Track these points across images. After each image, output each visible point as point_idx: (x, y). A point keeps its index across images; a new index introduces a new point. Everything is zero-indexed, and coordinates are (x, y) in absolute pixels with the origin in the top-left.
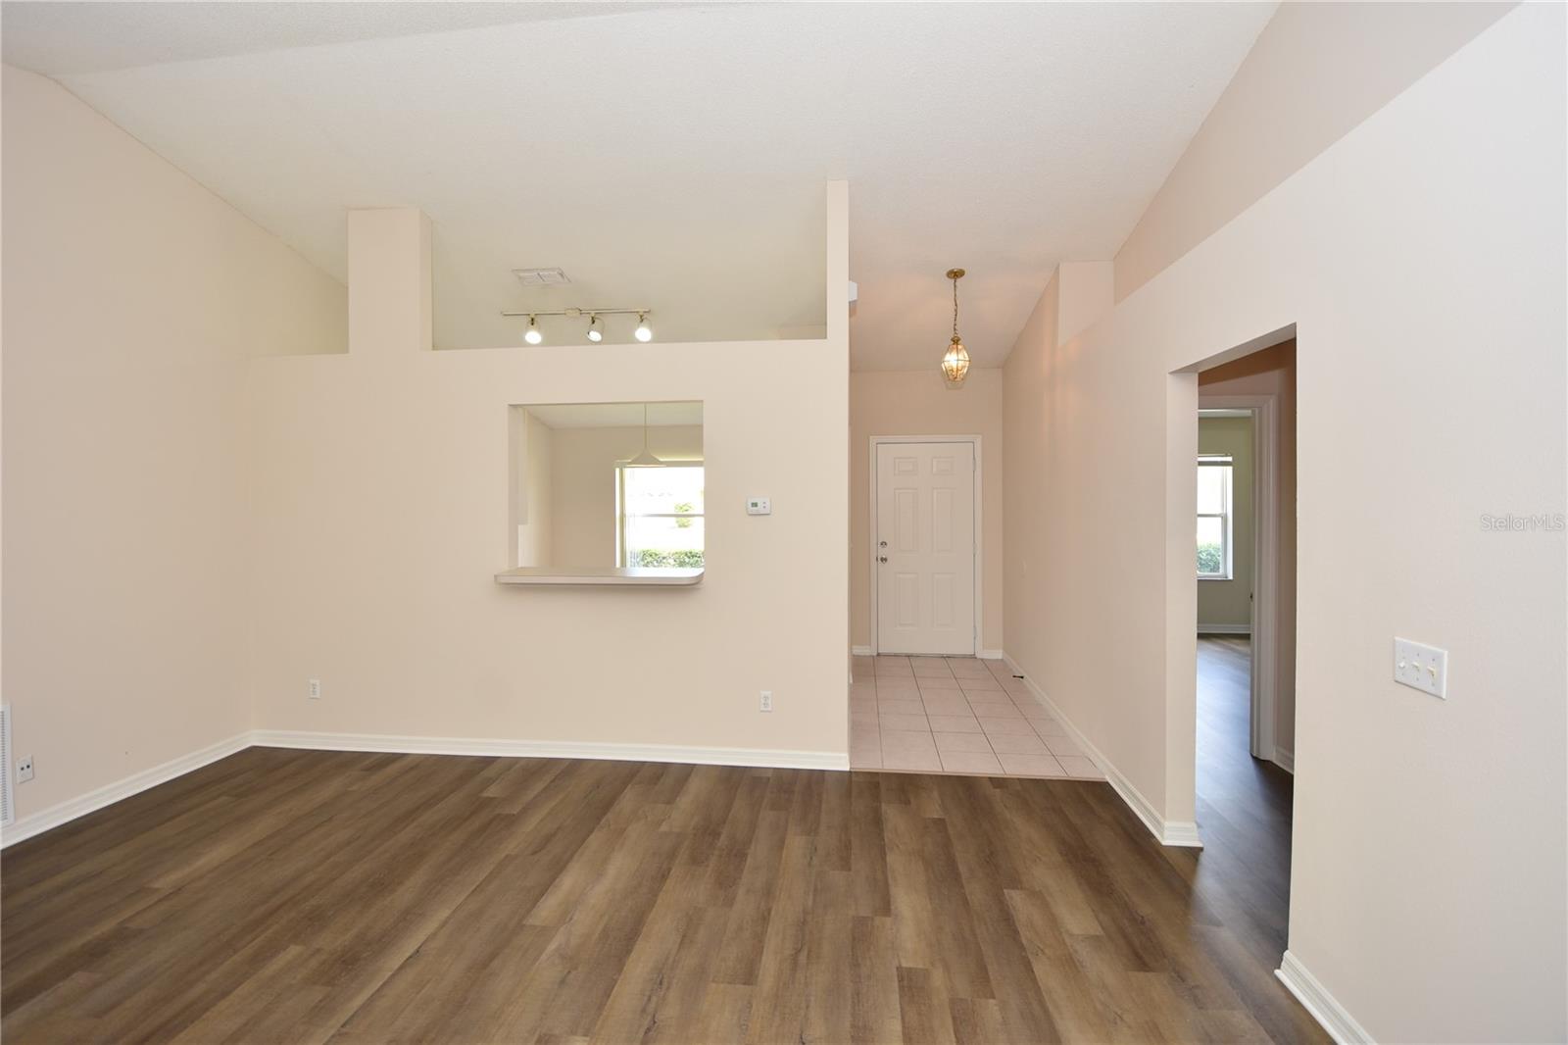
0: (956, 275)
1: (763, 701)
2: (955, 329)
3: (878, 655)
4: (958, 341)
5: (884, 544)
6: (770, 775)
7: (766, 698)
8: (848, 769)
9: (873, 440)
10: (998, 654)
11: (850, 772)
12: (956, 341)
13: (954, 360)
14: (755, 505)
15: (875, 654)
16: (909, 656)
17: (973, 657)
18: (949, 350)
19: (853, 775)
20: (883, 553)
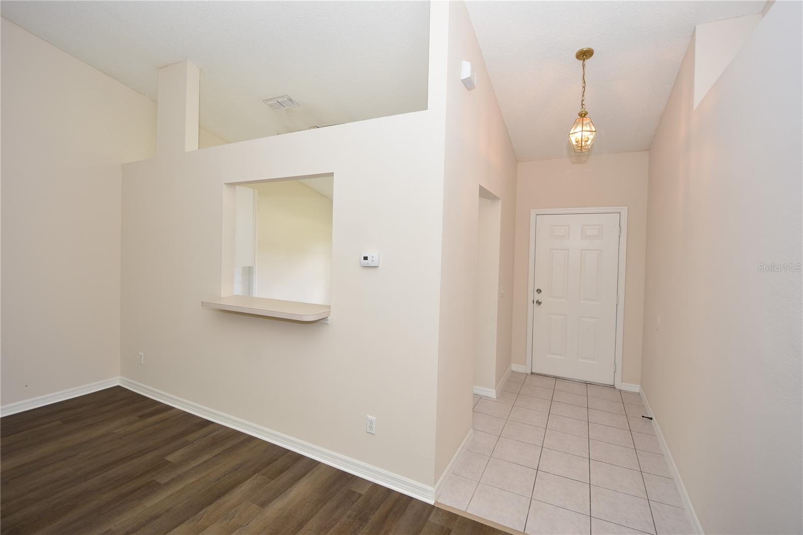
0: (585, 55)
1: (369, 424)
2: (582, 105)
3: (532, 373)
4: (585, 115)
5: (539, 291)
6: (363, 491)
7: (371, 422)
8: (432, 502)
9: (533, 213)
10: (635, 388)
11: (433, 507)
12: (583, 115)
13: (582, 134)
14: (366, 258)
15: (529, 372)
16: (556, 378)
17: (612, 387)
18: (575, 124)
19: (434, 512)
20: (538, 297)
